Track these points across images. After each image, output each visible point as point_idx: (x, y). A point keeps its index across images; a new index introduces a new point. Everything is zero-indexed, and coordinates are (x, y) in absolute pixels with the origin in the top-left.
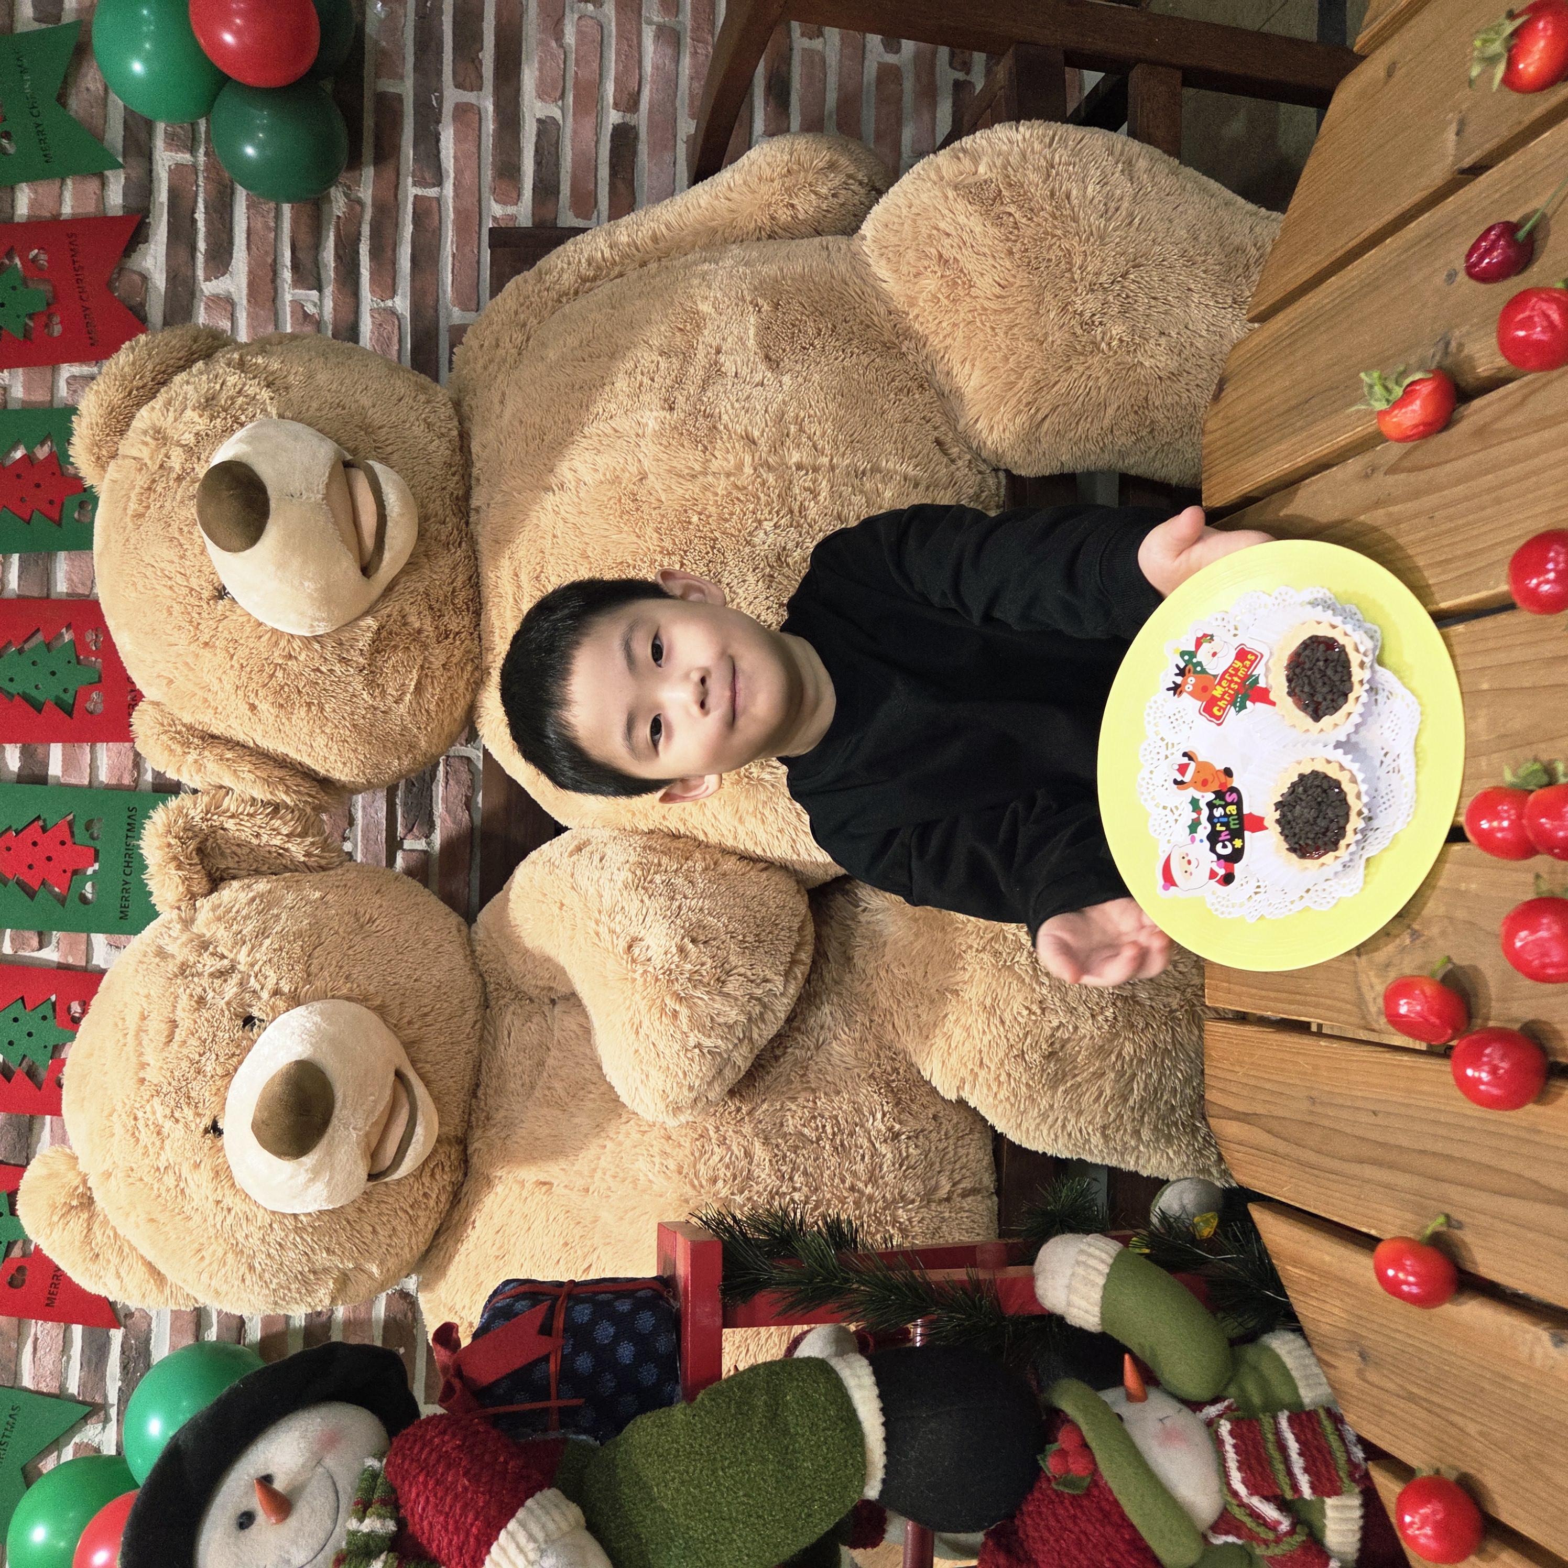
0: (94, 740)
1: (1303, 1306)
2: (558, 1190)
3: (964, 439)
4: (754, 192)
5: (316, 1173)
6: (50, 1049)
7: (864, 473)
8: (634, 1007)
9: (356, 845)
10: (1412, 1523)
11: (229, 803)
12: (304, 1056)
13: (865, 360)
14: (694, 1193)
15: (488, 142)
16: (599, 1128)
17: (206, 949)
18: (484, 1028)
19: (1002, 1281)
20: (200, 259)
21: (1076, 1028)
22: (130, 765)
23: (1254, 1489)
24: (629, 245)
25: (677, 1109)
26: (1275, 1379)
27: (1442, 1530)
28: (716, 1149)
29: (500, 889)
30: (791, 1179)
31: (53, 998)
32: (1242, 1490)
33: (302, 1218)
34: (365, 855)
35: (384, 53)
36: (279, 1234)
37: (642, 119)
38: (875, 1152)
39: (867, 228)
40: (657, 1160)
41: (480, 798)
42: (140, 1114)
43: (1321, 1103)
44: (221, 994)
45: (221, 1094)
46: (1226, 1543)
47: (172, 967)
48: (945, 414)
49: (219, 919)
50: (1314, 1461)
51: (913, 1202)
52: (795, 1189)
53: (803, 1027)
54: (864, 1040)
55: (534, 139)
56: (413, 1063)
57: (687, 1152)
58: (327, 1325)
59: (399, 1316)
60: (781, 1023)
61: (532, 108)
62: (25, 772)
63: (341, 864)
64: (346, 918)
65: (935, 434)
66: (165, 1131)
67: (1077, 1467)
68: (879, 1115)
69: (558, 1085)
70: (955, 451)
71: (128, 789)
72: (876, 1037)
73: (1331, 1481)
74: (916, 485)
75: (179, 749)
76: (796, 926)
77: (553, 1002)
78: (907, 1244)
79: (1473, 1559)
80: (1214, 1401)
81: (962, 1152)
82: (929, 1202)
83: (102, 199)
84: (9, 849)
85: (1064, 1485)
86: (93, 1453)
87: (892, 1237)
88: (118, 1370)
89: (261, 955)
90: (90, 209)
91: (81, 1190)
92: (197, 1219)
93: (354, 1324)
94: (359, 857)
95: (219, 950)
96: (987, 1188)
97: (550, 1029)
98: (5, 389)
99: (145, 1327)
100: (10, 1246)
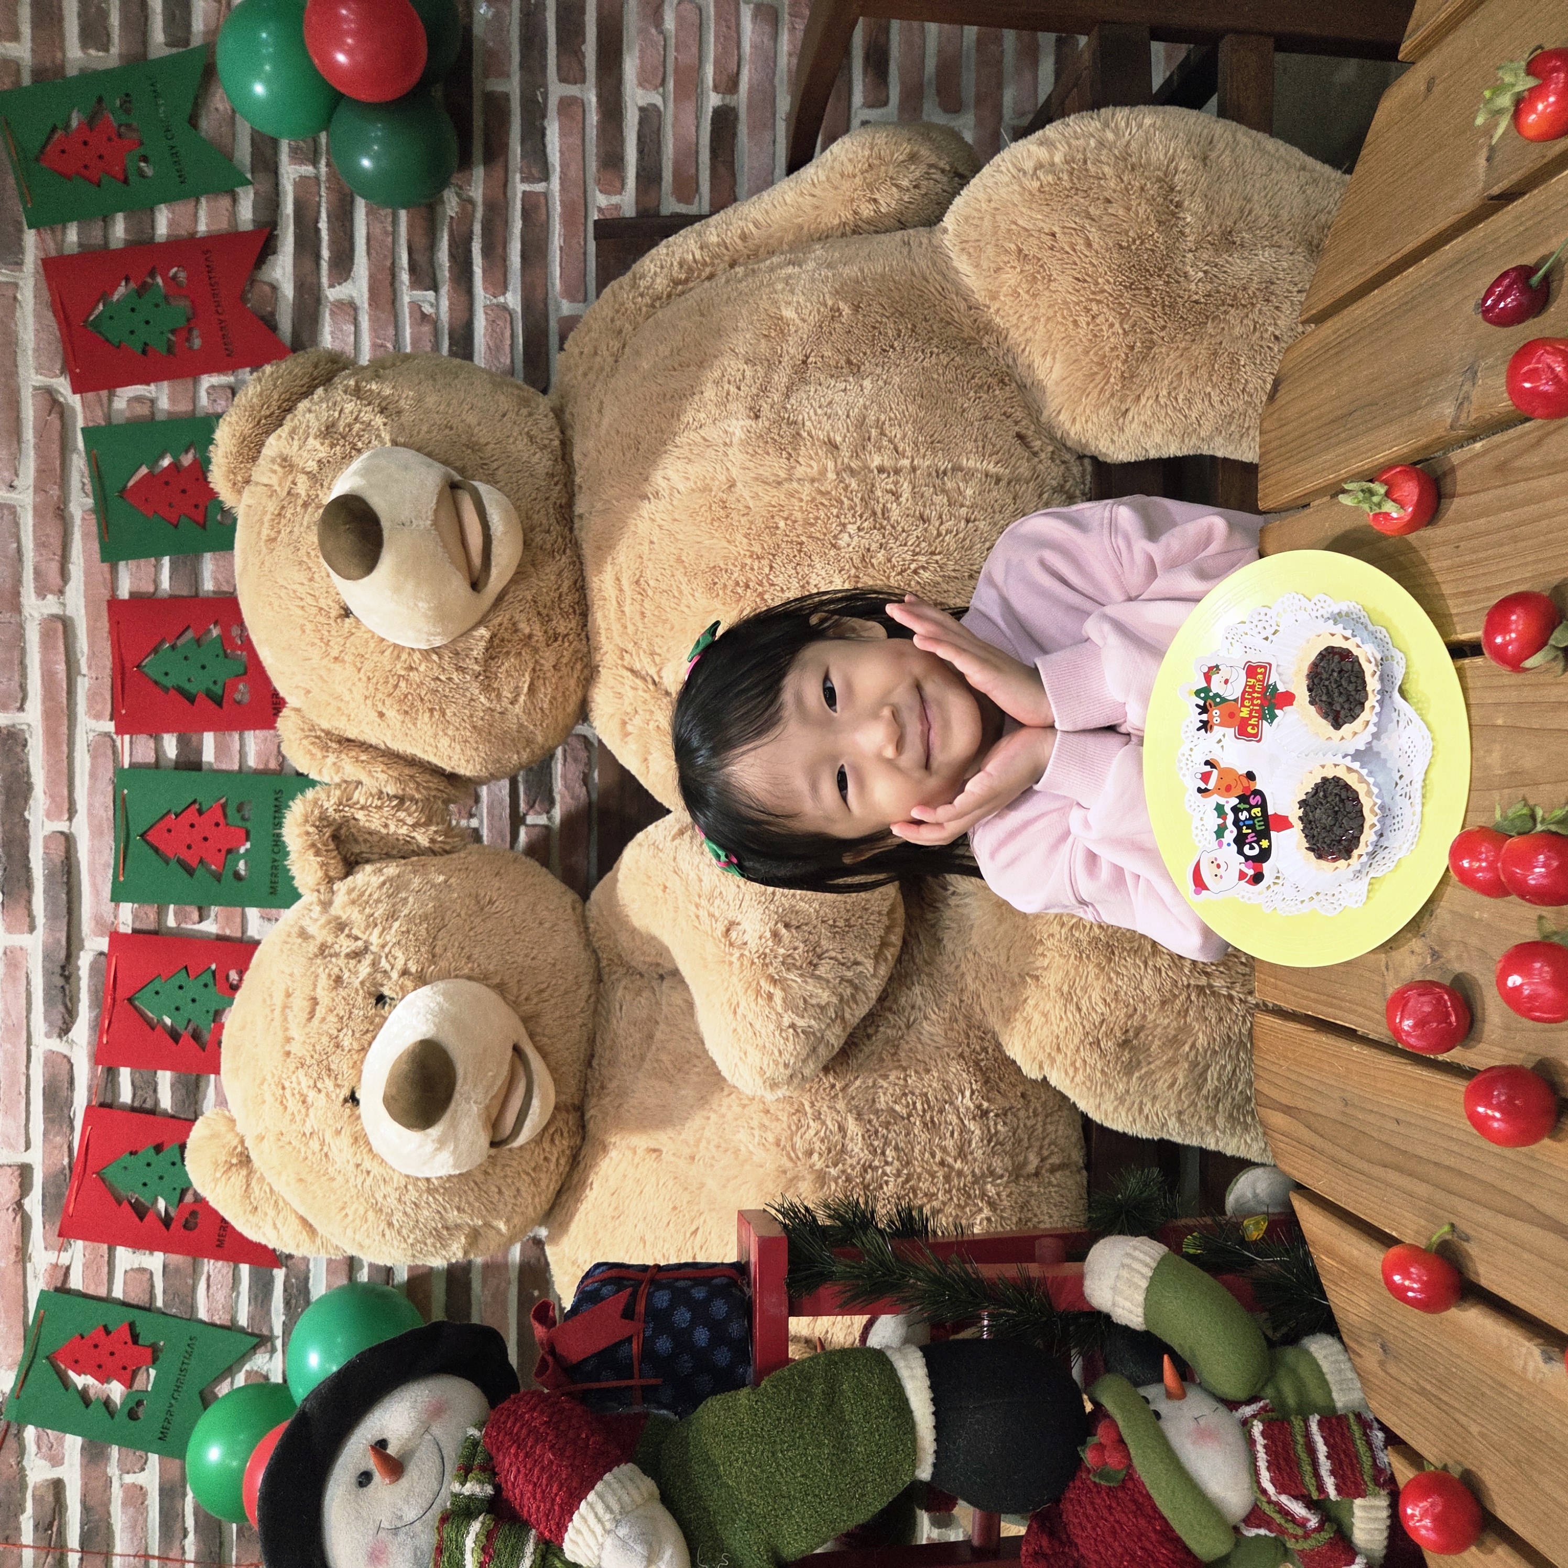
0: (242, 728)
2: (666, 1157)
3: (1047, 431)
4: (836, 188)
5: (442, 1142)
6: (211, 1014)
7: (945, 473)
8: (731, 989)
9: (481, 822)
10: (1413, 1516)
11: (359, 796)
12: (428, 1036)
13: (944, 359)
14: (791, 1165)
15: (592, 133)
16: (703, 1101)
17: (342, 930)
18: (598, 1001)
19: (1055, 1278)
20: (324, 265)
22: (275, 751)
23: (1281, 1488)
24: (718, 245)
25: (774, 1085)
26: (1311, 1381)
27: (1439, 1523)
28: (812, 1124)
29: (610, 869)
30: (883, 1153)
31: (213, 967)
32: (1271, 1489)
33: (434, 1181)
34: (490, 830)
35: (491, 54)
36: (413, 1194)
37: (741, 100)
38: (964, 1129)
39: (950, 220)
40: (756, 1132)
41: (596, 775)
42: (287, 1084)
44: (356, 973)
45: (357, 1067)
46: (1258, 1535)
47: (312, 948)
48: (1026, 407)
49: (353, 902)
50: (1341, 1463)
51: (1001, 1177)
52: (887, 1163)
53: (895, 1007)
54: (955, 1020)
55: (636, 128)
56: (532, 1036)
57: (785, 1126)
59: (533, 1261)
60: (872, 1002)
61: (633, 100)
62: (182, 759)
63: (466, 843)
64: (467, 901)
65: (1017, 428)
66: (309, 1100)
67: (1113, 1459)
68: (968, 1093)
69: (664, 1057)
70: (1038, 443)
71: (273, 773)
72: (964, 1016)
73: (1355, 1483)
74: (998, 481)
75: (319, 753)
76: (885, 911)
77: (662, 977)
80: (1249, 1402)
81: (1051, 1128)
82: (1017, 1177)
83: (234, 214)
84: (169, 831)
85: (1101, 1476)
86: (262, 1380)
87: (981, 1210)
88: (281, 1306)
89: (391, 937)
90: (223, 225)
91: (239, 1149)
92: (340, 1179)
93: (493, 1269)
94: (485, 833)
95: (355, 932)
96: (1076, 1164)
97: (658, 1003)
98: (153, 401)
99: (303, 1267)
100: (184, 1192)
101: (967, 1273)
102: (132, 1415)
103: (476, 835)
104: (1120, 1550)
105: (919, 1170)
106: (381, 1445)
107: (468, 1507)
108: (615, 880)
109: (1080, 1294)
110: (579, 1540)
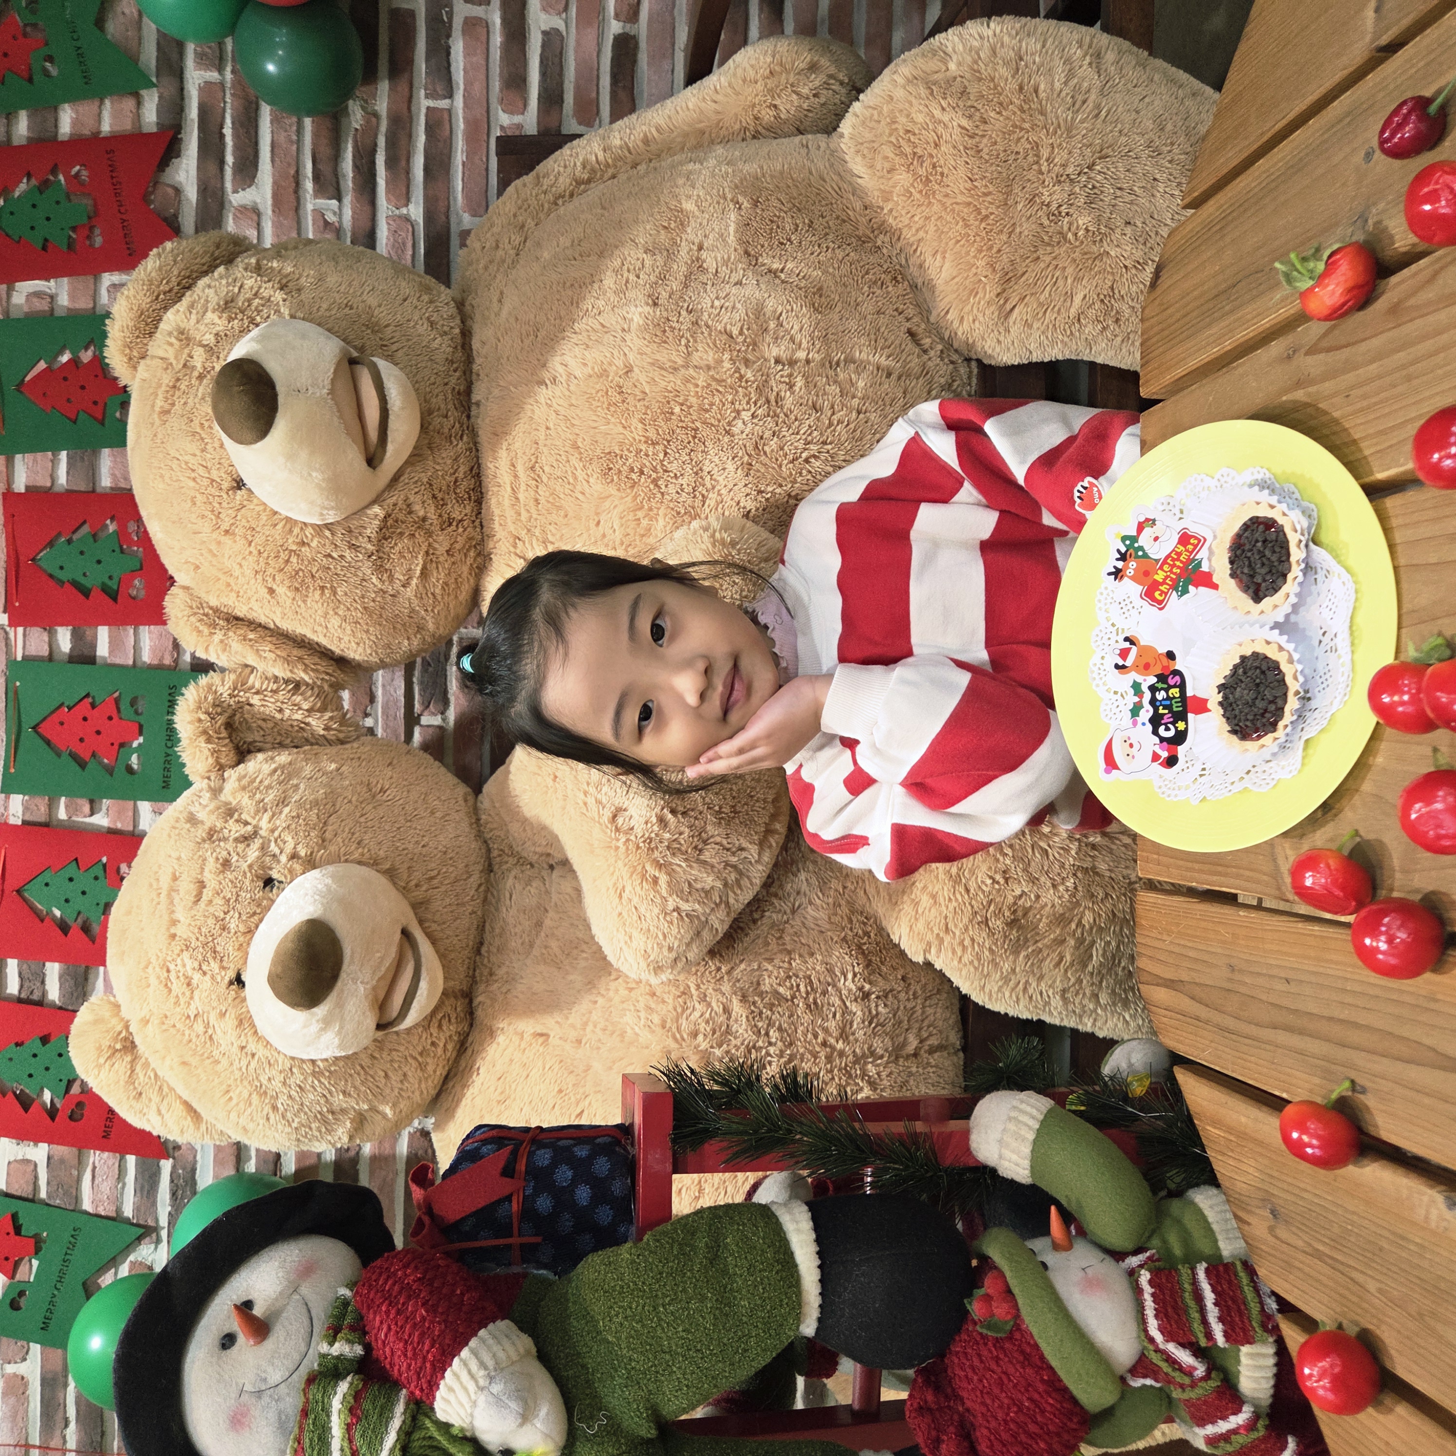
0: (137, 622)
1: (1221, 1165)
2: (553, 1041)
3: (936, 330)
4: (738, 94)
5: (327, 1023)
6: (100, 906)
7: (838, 364)
8: (617, 873)
9: (376, 722)
10: (1311, 1375)
11: (254, 680)
12: (315, 916)
13: (840, 254)
14: (676, 1046)
15: (496, 54)
16: (590, 985)
17: (231, 816)
18: (487, 890)
19: (940, 1134)
20: (229, 170)
21: (1038, 897)
22: (170, 647)
23: (1169, 1336)
24: (621, 148)
25: (658, 969)
26: (1197, 1233)
27: (1338, 1383)
28: (697, 1005)
29: (502, 762)
30: (767, 1034)
31: (105, 859)
32: (1158, 1337)
33: (319, 1063)
34: (385, 730)
36: (298, 1077)
37: (642, 28)
38: (845, 1010)
39: (846, 126)
40: (643, 1014)
42: (172, 967)
43: (1241, 971)
44: (244, 857)
45: (243, 949)
46: (1144, 1386)
47: (201, 833)
48: (918, 305)
49: (244, 788)
50: (1229, 1311)
51: (882, 1057)
52: (770, 1044)
53: (780, 893)
54: (838, 905)
55: (539, 51)
56: (421, 922)
57: (670, 1007)
58: (355, 1161)
59: (420, 1152)
60: (757, 888)
61: (538, 21)
62: (76, 653)
63: (358, 738)
64: (359, 788)
65: (908, 325)
66: (194, 982)
67: (1000, 1310)
68: (850, 976)
69: (554, 944)
70: (927, 342)
71: (169, 668)
72: (848, 902)
73: (1245, 1330)
74: (889, 374)
75: (206, 631)
76: (770, 798)
77: (552, 867)
78: (874, 1096)
79: (1370, 1410)
80: (1136, 1252)
81: (929, 1011)
82: (897, 1058)
83: (138, 117)
84: (62, 724)
85: (989, 1328)
86: (146, 1271)
87: (862, 1089)
88: (167, 1196)
89: (281, 822)
90: (127, 126)
91: (124, 1034)
92: (224, 1062)
93: (380, 1161)
94: (380, 732)
95: (243, 816)
96: (953, 1045)
97: (547, 892)
98: (52, 297)
99: (191, 1158)
100: (70, 1083)
101: (853, 1129)
102: (14, 1305)
103: (371, 731)
104: (1006, 1401)
105: (802, 1050)
106: (245, 1307)
107: (336, 1367)
108: (508, 772)
109: (968, 1151)
110: (452, 1398)
